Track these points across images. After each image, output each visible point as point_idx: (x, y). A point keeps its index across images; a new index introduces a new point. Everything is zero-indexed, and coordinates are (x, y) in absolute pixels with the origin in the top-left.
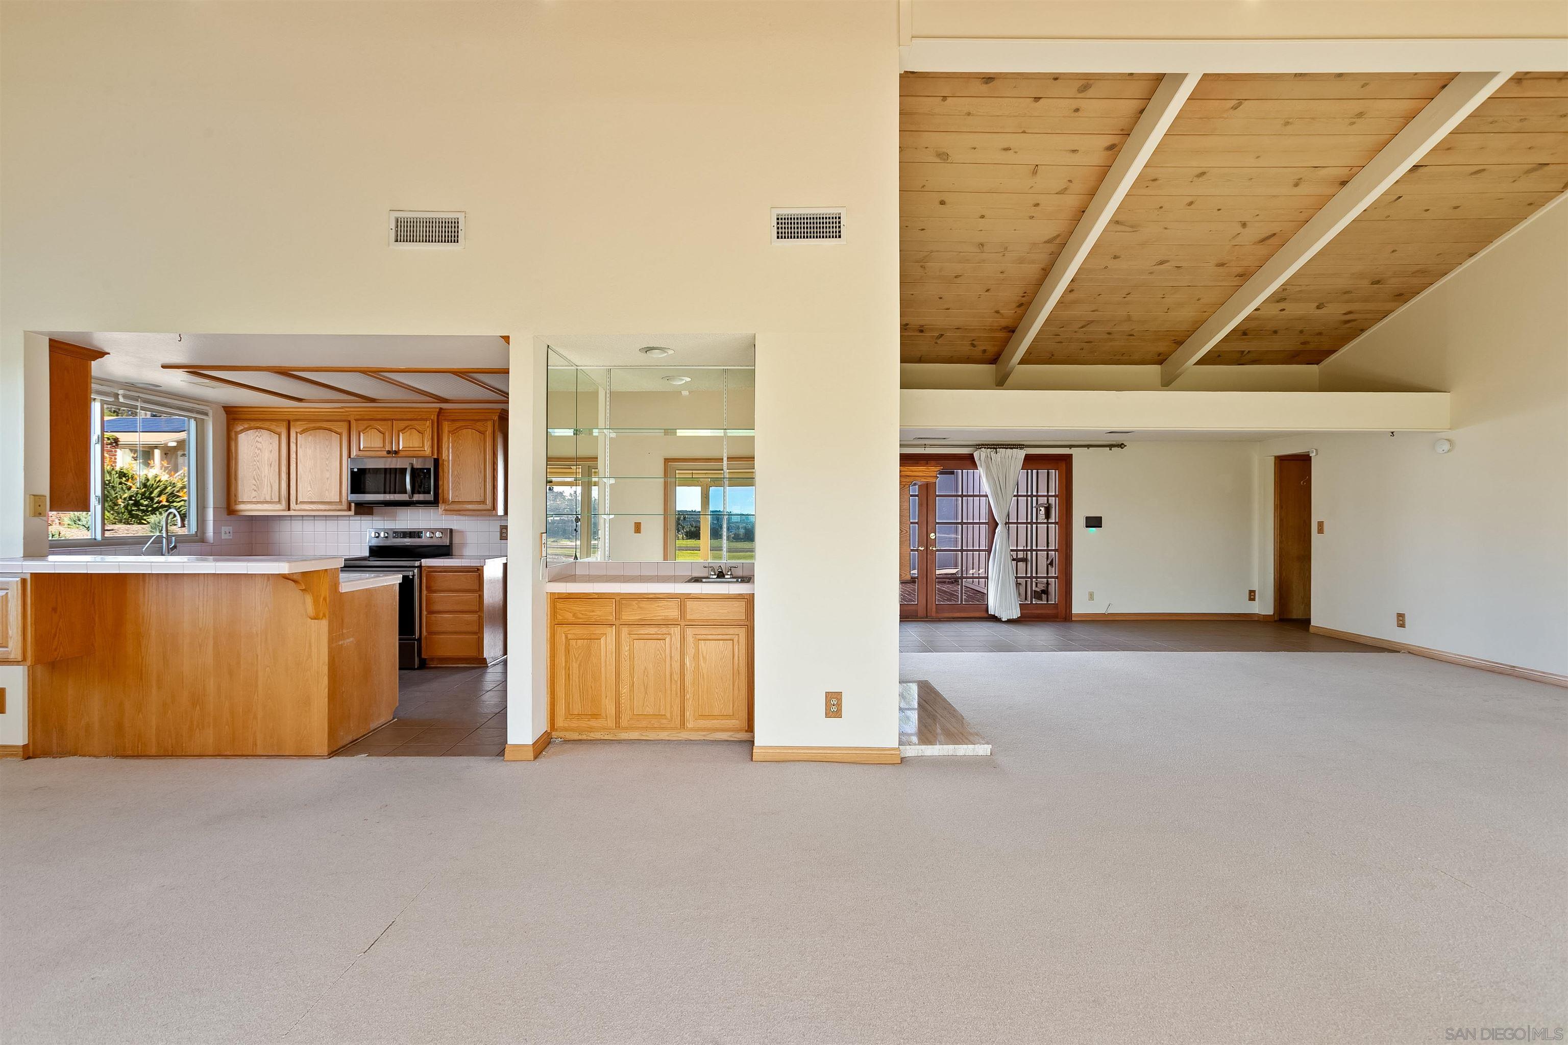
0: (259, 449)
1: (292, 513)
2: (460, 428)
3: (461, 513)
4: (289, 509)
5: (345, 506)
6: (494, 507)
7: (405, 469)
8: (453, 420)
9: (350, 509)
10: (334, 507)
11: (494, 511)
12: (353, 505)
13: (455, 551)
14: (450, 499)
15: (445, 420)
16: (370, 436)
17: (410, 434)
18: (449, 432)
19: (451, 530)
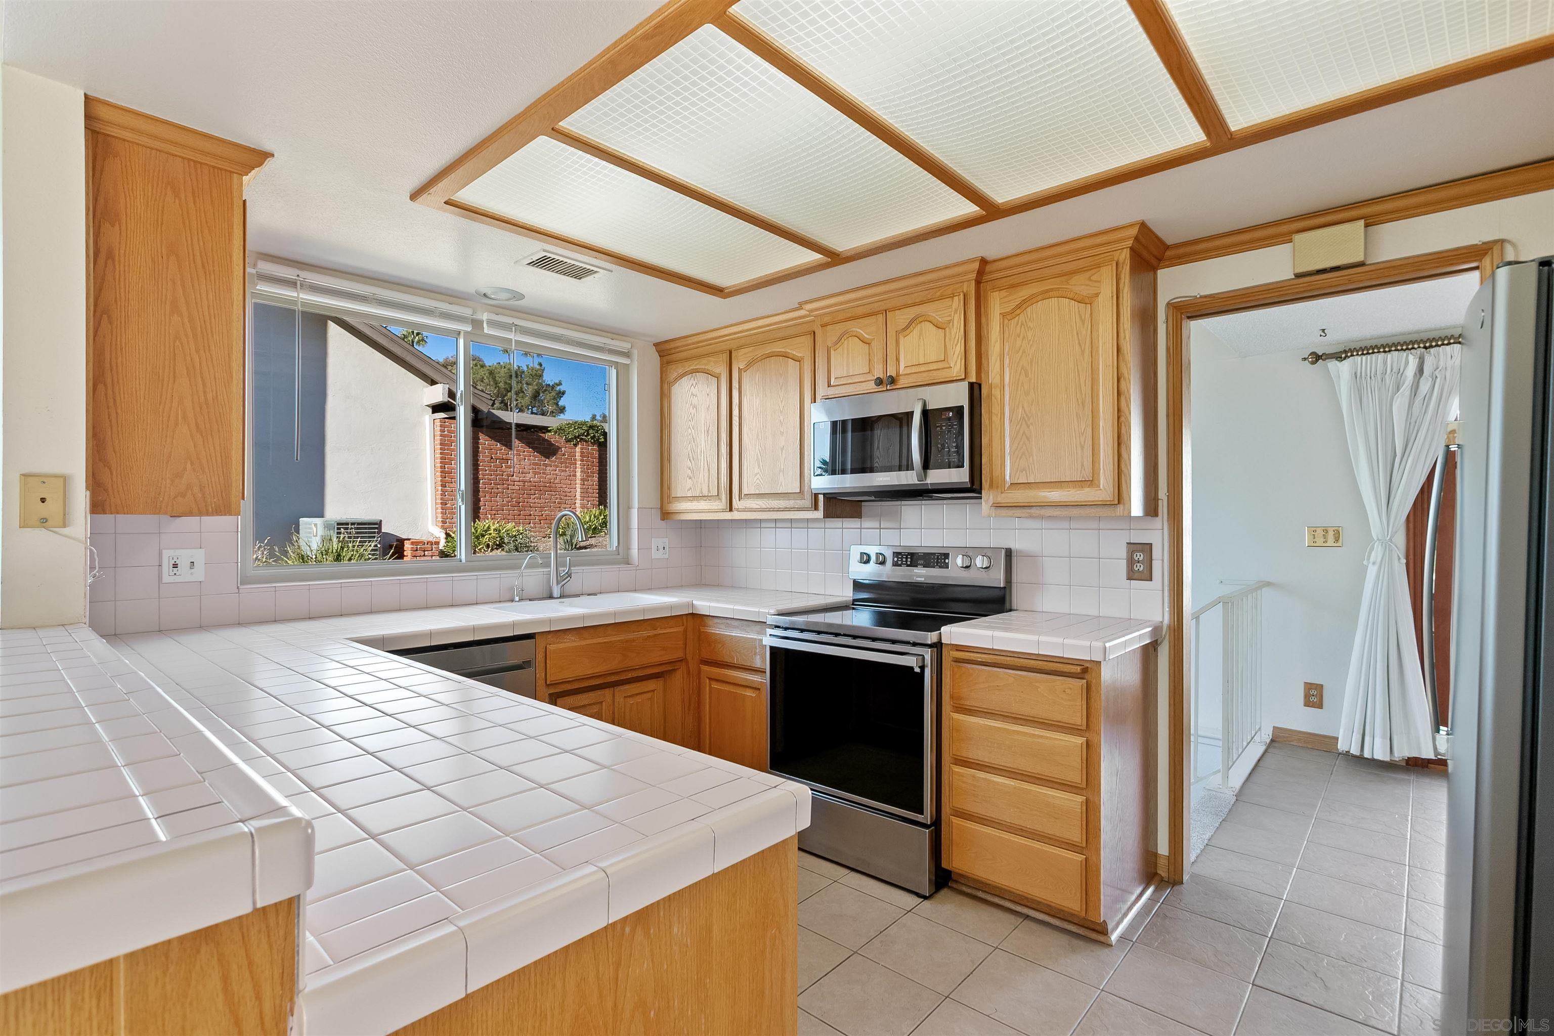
0: (695, 407)
1: (735, 515)
2: (1022, 305)
3: (1033, 511)
4: (731, 510)
5: (808, 502)
6: (1120, 495)
7: (909, 415)
8: (1013, 286)
9: (816, 508)
10: (791, 503)
11: (1121, 506)
12: (821, 497)
13: (1018, 597)
14: (1007, 478)
15: (994, 289)
16: (845, 355)
17: (921, 334)
18: (1003, 315)
19: (1009, 553)
